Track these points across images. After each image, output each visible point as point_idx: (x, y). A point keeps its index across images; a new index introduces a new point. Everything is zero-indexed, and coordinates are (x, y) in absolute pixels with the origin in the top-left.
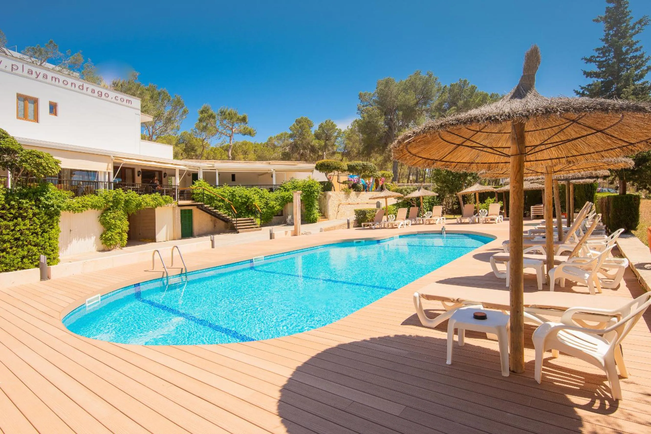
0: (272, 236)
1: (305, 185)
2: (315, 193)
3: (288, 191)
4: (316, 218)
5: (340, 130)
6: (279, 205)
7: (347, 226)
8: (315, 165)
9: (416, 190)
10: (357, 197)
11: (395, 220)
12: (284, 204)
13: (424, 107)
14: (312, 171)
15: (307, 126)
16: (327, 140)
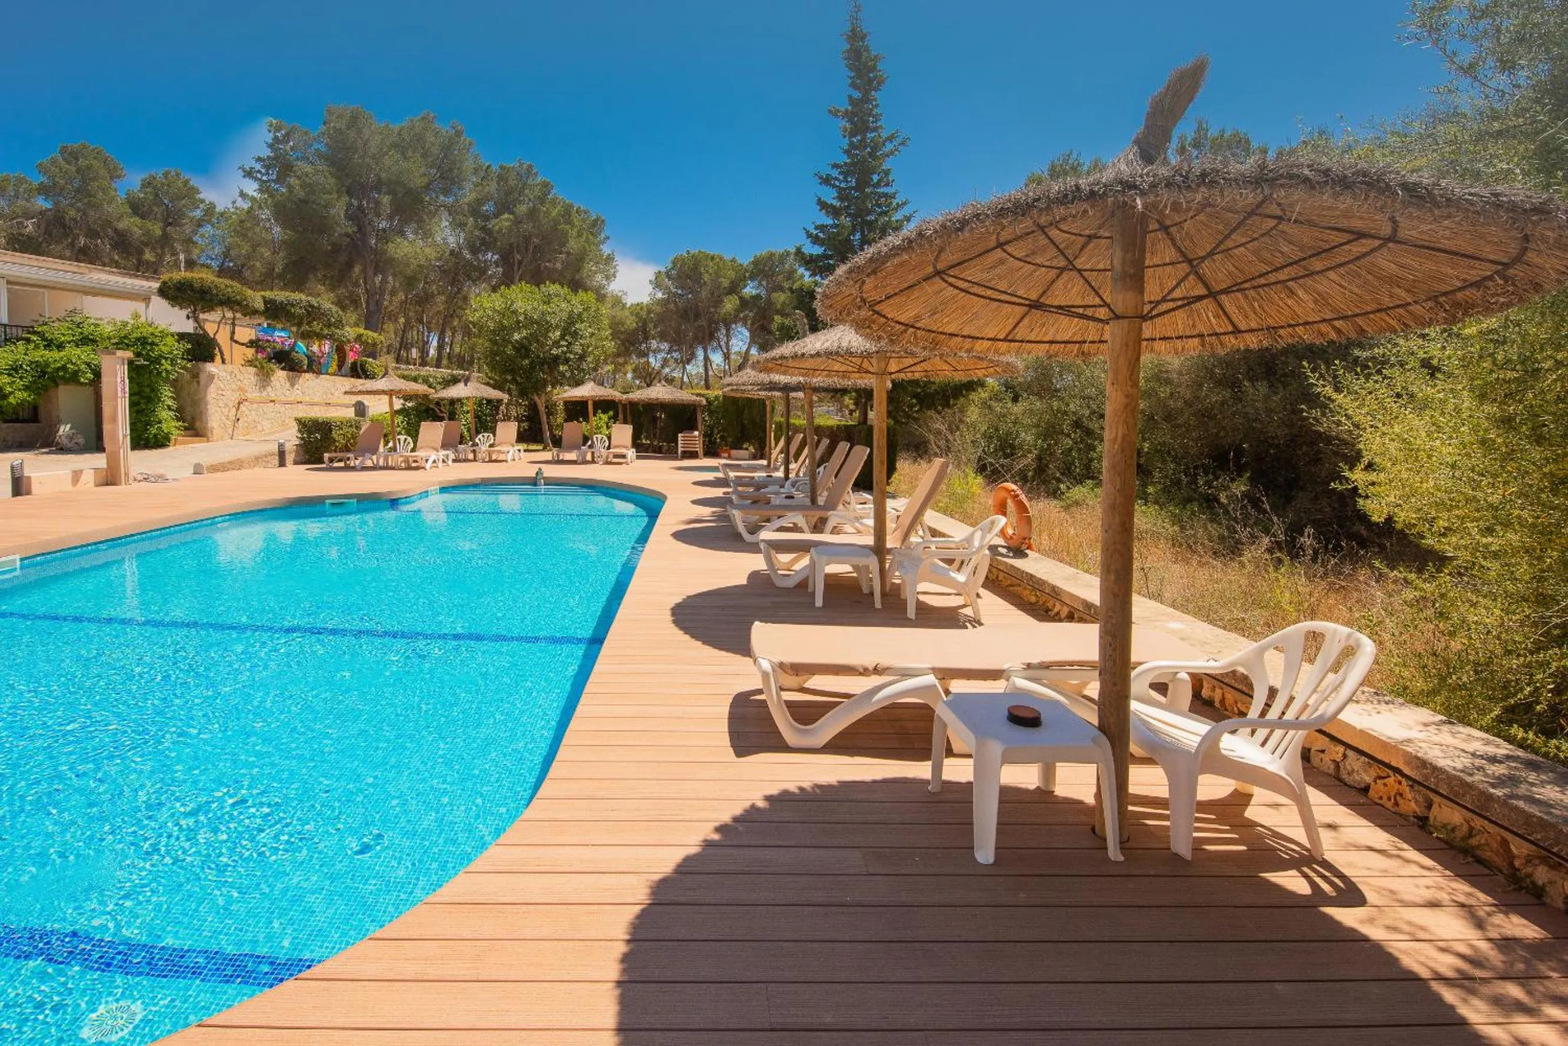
0: (19, 486)
1: (125, 337)
2: (163, 361)
3: (60, 347)
4: (168, 434)
5: (212, 206)
6: (26, 388)
7: (276, 461)
8: (156, 285)
9: (460, 381)
10: (292, 385)
11: (413, 450)
12: (46, 388)
13: (442, 198)
14: (147, 299)
15: (103, 172)
16: (170, 224)
